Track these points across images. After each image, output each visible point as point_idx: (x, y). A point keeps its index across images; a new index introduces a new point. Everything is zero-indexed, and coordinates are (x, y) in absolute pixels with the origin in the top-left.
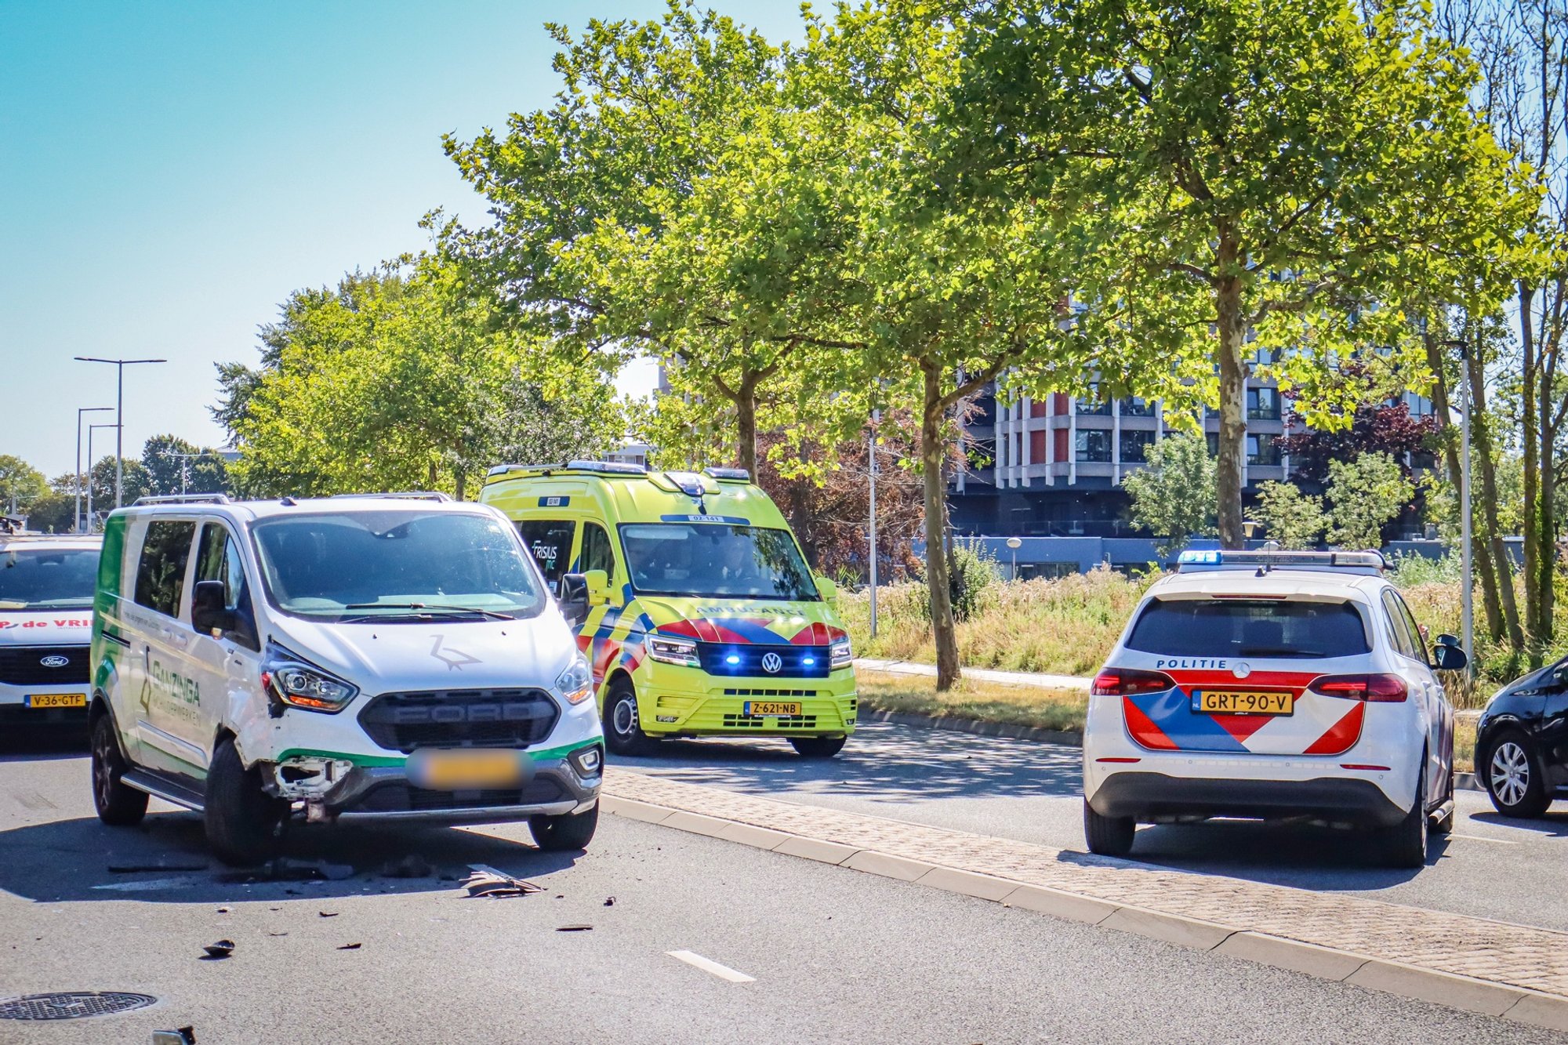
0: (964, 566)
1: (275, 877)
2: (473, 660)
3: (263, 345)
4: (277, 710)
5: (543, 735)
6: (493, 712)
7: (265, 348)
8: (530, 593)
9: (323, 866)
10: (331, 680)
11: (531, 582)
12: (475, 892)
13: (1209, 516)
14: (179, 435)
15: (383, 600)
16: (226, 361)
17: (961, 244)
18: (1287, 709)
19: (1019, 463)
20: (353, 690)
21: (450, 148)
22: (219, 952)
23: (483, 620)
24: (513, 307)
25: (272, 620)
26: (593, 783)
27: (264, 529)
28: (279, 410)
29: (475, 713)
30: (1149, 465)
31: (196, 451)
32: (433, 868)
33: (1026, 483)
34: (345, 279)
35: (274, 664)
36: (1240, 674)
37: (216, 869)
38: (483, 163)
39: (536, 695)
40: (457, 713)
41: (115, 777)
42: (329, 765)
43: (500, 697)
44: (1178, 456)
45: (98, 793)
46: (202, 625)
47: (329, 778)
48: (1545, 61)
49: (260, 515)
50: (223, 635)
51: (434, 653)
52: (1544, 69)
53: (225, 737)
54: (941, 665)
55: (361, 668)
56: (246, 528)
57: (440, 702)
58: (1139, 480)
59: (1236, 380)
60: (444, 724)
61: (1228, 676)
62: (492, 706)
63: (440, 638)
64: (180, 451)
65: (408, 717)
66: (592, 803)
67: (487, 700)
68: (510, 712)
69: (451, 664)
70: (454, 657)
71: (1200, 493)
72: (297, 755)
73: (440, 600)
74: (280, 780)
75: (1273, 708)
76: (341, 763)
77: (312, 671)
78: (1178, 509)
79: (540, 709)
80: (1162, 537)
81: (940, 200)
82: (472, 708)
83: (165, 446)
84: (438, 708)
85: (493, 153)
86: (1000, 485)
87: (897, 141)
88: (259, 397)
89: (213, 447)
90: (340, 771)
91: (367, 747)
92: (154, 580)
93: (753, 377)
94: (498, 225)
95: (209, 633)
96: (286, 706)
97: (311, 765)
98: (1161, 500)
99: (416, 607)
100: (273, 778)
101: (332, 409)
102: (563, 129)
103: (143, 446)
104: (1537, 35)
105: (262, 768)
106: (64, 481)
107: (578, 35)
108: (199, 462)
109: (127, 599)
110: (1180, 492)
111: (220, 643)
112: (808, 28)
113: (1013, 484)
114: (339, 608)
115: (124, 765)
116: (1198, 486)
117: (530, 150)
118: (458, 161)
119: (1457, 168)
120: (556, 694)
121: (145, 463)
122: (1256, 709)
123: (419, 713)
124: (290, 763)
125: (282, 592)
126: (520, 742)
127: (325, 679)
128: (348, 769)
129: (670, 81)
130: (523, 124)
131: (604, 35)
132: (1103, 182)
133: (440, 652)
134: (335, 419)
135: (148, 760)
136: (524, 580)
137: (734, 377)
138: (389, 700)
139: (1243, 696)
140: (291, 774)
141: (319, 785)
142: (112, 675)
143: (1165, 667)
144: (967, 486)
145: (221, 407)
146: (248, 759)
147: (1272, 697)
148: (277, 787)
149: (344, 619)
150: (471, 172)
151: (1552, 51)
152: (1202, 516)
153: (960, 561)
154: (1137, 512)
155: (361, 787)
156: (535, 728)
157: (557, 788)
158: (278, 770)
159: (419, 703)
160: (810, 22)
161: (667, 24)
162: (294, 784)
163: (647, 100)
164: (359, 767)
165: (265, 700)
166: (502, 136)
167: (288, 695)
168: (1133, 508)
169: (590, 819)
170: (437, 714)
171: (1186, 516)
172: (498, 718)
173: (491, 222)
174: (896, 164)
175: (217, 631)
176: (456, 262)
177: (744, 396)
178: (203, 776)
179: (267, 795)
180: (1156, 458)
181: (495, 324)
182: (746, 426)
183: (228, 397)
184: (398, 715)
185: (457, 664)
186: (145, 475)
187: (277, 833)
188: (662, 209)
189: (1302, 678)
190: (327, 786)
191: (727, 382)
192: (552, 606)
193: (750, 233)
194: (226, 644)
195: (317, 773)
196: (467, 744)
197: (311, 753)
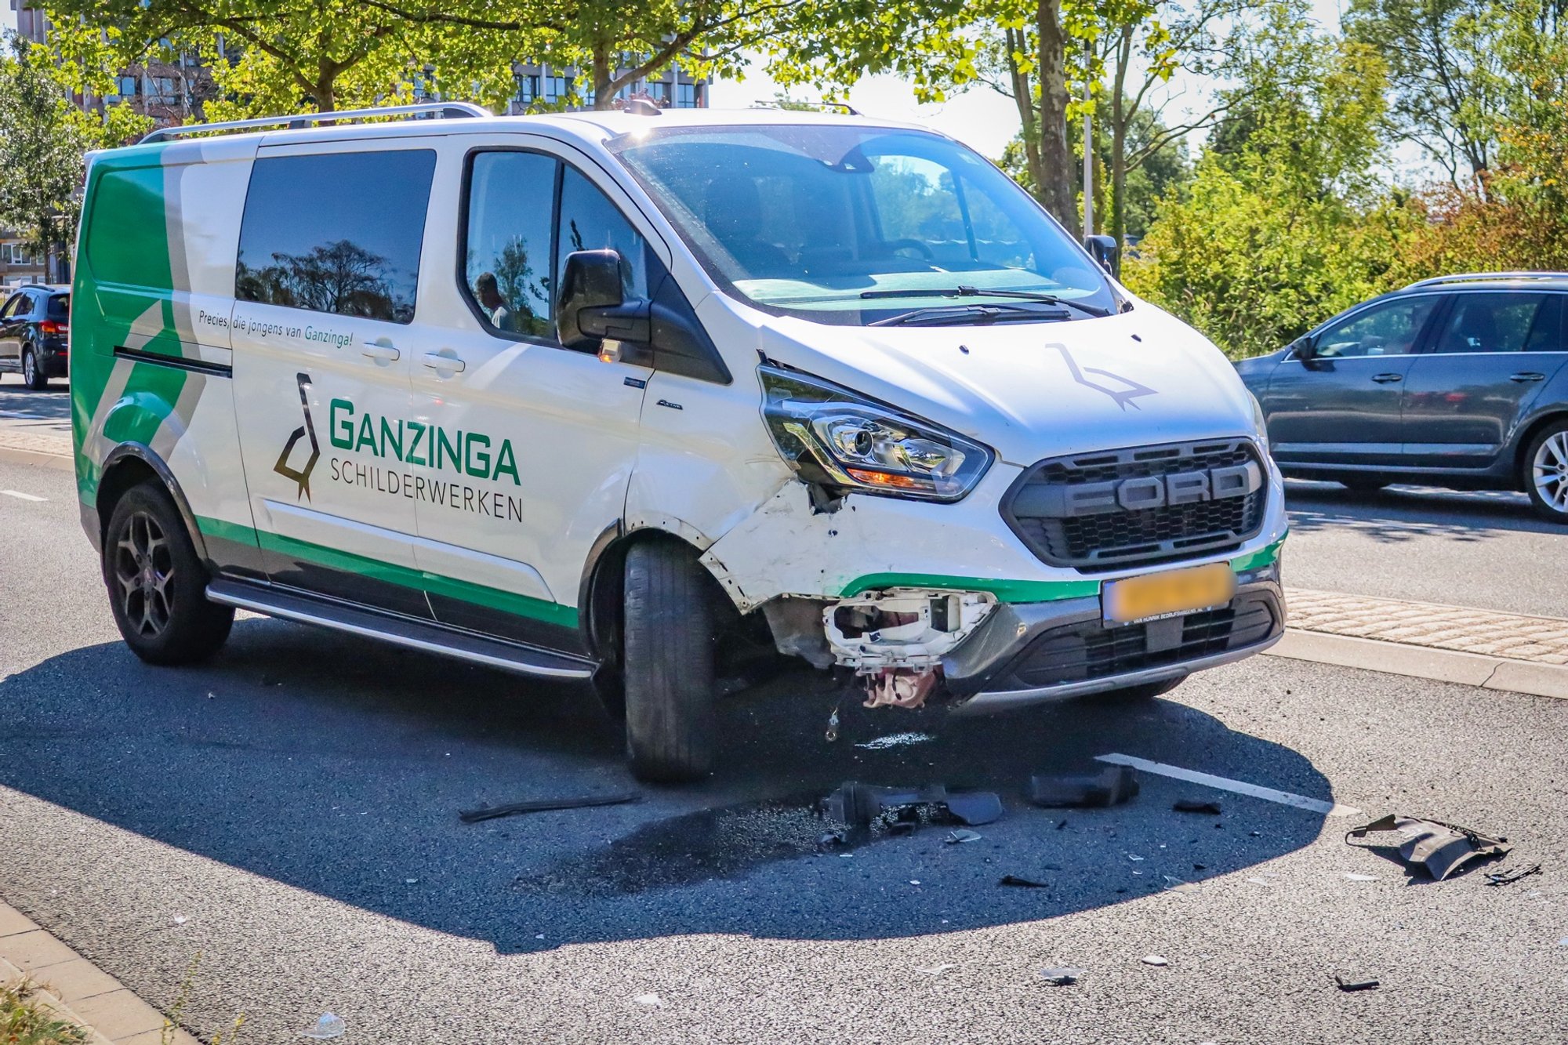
6: (1200, 485)
20: (980, 456)
23: (1063, 317)
40: (1154, 491)
42: (943, 604)
47: (943, 627)
50: (624, 353)
65: (1086, 503)
72: (881, 586)
74: (834, 634)
76: (972, 598)
77: (885, 420)
90: (969, 613)
91: (1017, 565)
96: (841, 488)
97: (901, 603)
99: (965, 292)
100: (817, 633)
123: (1100, 495)
124: (860, 601)
138: (1054, 472)
140: (856, 623)
141: (918, 641)
146: (746, 595)
158: (829, 613)
162: (862, 641)
165: (791, 476)
167: (842, 468)
172: (1206, 496)
184: (1066, 500)
187: (828, 736)
190: (944, 642)
195: (913, 618)
196: (1167, 547)
197: (909, 582)
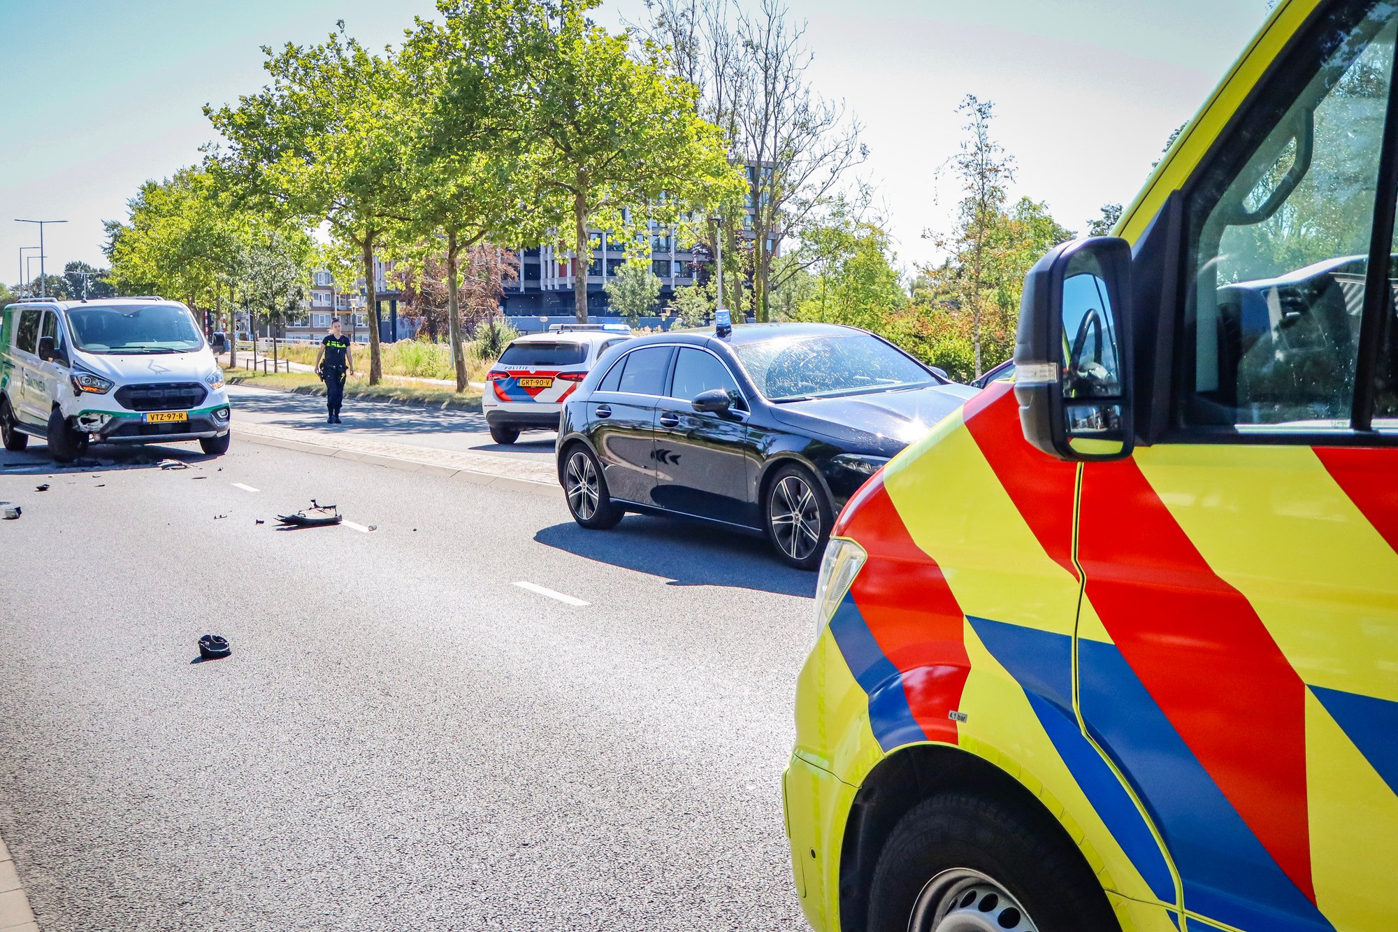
0: (499, 331)
1: (79, 465)
2: (167, 370)
3: (129, 210)
4: (78, 393)
5: (199, 403)
6: (176, 393)
7: (131, 212)
8: (197, 340)
9: (100, 460)
10: (102, 379)
11: (197, 336)
12: (164, 468)
13: (648, 305)
14: (84, 262)
15: (128, 345)
16: (109, 220)
17: (451, 172)
18: (550, 385)
19: (553, 277)
20: (112, 384)
21: (207, 112)
22: (42, 489)
24: (243, 197)
25: (77, 354)
26: (225, 423)
27: (74, 315)
28: (133, 250)
29: (167, 393)
30: (617, 278)
31: (95, 271)
32: (150, 460)
33: (557, 288)
34: (177, 173)
35: (76, 373)
36: (532, 372)
37: (54, 463)
38: (225, 121)
39: (196, 385)
40: (159, 393)
41: (11, 428)
42: (102, 417)
43: (179, 386)
44: (632, 273)
45: (4, 436)
46: (44, 357)
47: (102, 422)
48: (766, 77)
49: (70, 307)
50: (53, 360)
51: (149, 367)
52: (766, 82)
53: (56, 406)
54: (459, 379)
55: (115, 374)
56: (63, 313)
57: (152, 388)
58: (612, 286)
59: (584, 240)
60: (154, 398)
61: (527, 373)
62: (176, 390)
63: (152, 361)
64: (86, 271)
65: (137, 395)
66: (226, 432)
67: (174, 388)
68: (184, 392)
69: (157, 372)
70: (158, 369)
71: (643, 293)
72: (87, 412)
73: (155, 344)
74: (80, 424)
75: (545, 385)
76: (107, 416)
77: (93, 376)
78: (633, 302)
79: (197, 391)
80: (625, 316)
81: (435, 151)
82: (167, 391)
83: (77, 267)
84: (151, 391)
85: (230, 117)
86: (543, 288)
87: (414, 122)
88: (123, 242)
89: (105, 269)
90: (107, 419)
91: (119, 408)
92: (29, 338)
93: (371, 234)
94: (234, 154)
95: (47, 360)
96: (82, 391)
97: (93, 417)
98: (624, 296)
99: (142, 347)
100: (77, 423)
101: (159, 249)
102: (266, 106)
103: (64, 268)
104: (762, 65)
105: (72, 419)
106: (16, 288)
107: (279, 51)
108: (98, 276)
109: (14, 347)
110: (633, 292)
111: (52, 363)
112: (389, 58)
113: (550, 288)
114: (107, 348)
115: (16, 423)
116: (643, 289)
117: (249, 116)
118: (211, 119)
119: (683, 139)
120: (205, 385)
121: (65, 278)
122: (539, 385)
123: (141, 394)
124: (84, 416)
125: (80, 341)
126: (189, 405)
127: (99, 379)
128: (110, 418)
129: (326, 79)
130: (245, 100)
131: (292, 52)
132: (514, 144)
133: (152, 367)
134: (161, 255)
135: (27, 420)
136: (194, 335)
137: (361, 235)
138: (128, 388)
139: (535, 380)
140: (85, 421)
141: (98, 425)
142: (8, 381)
143: (507, 369)
144: (526, 289)
145: (107, 246)
146: (65, 415)
147: (545, 380)
148: (79, 426)
149: (109, 353)
150: (218, 125)
151: (769, 72)
152: (646, 305)
153: (497, 328)
154: (612, 303)
155: (116, 426)
156: (196, 400)
157: (207, 426)
158: (79, 419)
159: (141, 389)
160: (390, 54)
161: (328, 48)
162: (87, 425)
163: (313, 88)
164: (115, 417)
165: (72, 388)
166: (234, 109)
167: (82, 386)
168: (609, 300)
169: (226, 439)
170: (150, 394)
171: (636, 305)
172: (178, 395)
173: (230, 153)
174: (413, 134)
175: (51, 359)
176: (212, 173)
177: (367, 244)
178: (46, 424)
179: (75, 430)
180: (621, 274)
181: (234, 206)
182: (368, 259)
183: (111, 240)
184: (132, 394)
185: (159, 372)
186: (66, 284)
187: (79, 447)
188: (314, 149)
189: (554, 373)
190: (101, 426)
191: (358, 238)
192: (206, 346)
193: (355, 163)
194: (55, 364)
195: (97, 420)
196: (165, 407)
197: (93, 412)
